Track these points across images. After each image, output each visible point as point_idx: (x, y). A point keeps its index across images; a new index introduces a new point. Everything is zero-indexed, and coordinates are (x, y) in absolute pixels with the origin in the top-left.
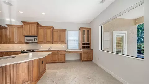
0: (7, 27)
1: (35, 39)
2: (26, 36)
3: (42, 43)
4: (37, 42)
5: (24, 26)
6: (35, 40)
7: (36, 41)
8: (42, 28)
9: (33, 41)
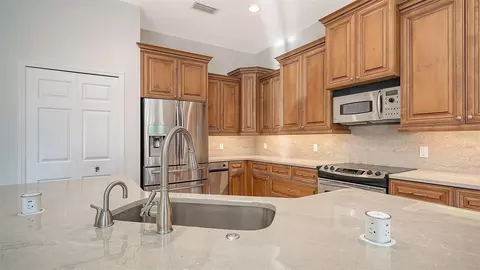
0: (276, 66)
1: (386, 99)
2: (337, 92)
3: (433, 127)
4: (397, 122)
5: (327, 40)
6: (387, 105)
7: (392, 111)
8: (432, 11)
9: (374, 116)
